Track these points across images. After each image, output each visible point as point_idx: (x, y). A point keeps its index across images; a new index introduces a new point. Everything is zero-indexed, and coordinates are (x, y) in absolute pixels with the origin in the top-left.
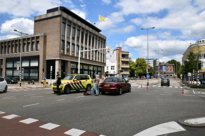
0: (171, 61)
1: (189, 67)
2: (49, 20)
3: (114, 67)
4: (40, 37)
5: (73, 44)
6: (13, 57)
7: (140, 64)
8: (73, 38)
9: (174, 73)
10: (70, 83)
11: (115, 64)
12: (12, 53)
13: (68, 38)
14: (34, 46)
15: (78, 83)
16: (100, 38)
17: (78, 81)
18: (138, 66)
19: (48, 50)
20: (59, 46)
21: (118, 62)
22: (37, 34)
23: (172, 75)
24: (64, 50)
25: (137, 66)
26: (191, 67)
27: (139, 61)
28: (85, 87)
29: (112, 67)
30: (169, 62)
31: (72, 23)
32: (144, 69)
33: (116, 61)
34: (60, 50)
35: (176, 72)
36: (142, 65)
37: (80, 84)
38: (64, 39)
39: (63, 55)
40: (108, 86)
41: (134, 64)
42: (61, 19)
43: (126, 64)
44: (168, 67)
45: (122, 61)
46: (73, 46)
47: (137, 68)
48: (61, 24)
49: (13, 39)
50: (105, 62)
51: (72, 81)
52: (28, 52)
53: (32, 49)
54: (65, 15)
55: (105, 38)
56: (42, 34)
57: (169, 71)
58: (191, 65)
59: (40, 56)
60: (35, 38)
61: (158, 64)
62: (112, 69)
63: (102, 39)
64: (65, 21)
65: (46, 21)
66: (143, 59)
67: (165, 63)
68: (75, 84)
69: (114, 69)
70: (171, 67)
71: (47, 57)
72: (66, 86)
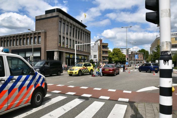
0: (141, 50)
1: (157, 56)
2: (48, 19)
3: (96, 56)
4: (41, 33)
5: (67, 39)
6: (18, 49)
7: (116, 53)
8: (67, 34)
9: (144, 60)
10: (81, 69)
11: (97, 54)
12: (17, 46)
13: (64, 33)
14: (36, 40)
15: (85, 69)
16: (86, 32)
17: (86, 67)
18: (115, 54)
19: (48, 44)
20: (57, 40)
21: (99, 51)
22: (39, 30)
23: (142, 62)
24: (60, 43)
25: (113, 55)
26: (158, 56)
27: (115, 51)
28: (90, 71)
29: (94, 56)
30: (140, 51)
31: (66, 21)
32: (119, 57)
33: (98, 51)
34: (58, 44)
35: (145, 60)
36: (118, 54)
37: (86, 69)
38: (60, 35)
39: (60, 47)
40: (107, 70)
41: (112, 53)
42: (58, 19)
43: (106, 53)
44: (138, 55)
45: (102, 51)
46: (67, 40)
47: (113, 56)
48: (58, 23)
49: (18, 34)
50: (90, 52)
51: (82, 67)
52: (31, 45)
53: (34, 43)
54: (61, 15)
55: (90, 33)
56: (43, 31)
57: (140, 59)
58: (158, 54)
59: (42, 48)
60: (37, 34)
61: (130, 53)
62: (94, 57)
63: (88, 33)
64: (61, 20)
65: (46, 20)
66: (119, 49)
67: (136, 51)
68: (84, 69)
69: (96, 58)
70: (141, 55)
71: (47, 49)
72: (79, 70)
